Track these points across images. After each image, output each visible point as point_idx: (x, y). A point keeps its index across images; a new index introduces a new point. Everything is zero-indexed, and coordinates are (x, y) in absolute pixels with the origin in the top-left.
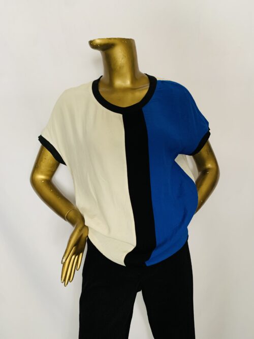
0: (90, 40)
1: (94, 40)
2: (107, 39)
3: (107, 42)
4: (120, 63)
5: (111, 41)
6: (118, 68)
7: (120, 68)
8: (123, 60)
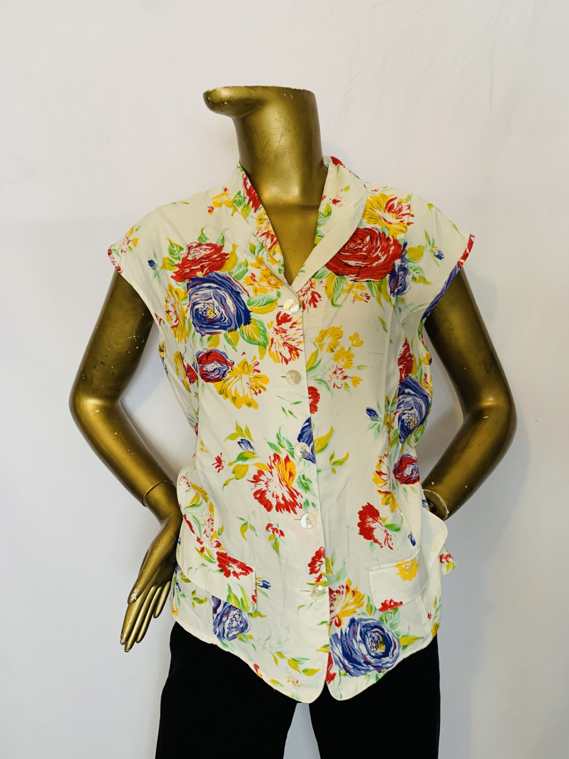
0: (205, 91)
1: (214, 91)
2: (247, 87)
3: (244, 94)
4: (277, 145)
5: (254, 94)
6: (272, 157)
7: (276, 157)
8: (283, 139)
